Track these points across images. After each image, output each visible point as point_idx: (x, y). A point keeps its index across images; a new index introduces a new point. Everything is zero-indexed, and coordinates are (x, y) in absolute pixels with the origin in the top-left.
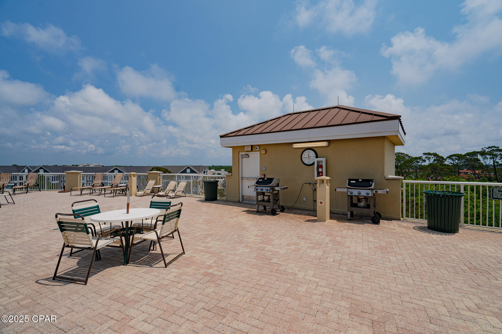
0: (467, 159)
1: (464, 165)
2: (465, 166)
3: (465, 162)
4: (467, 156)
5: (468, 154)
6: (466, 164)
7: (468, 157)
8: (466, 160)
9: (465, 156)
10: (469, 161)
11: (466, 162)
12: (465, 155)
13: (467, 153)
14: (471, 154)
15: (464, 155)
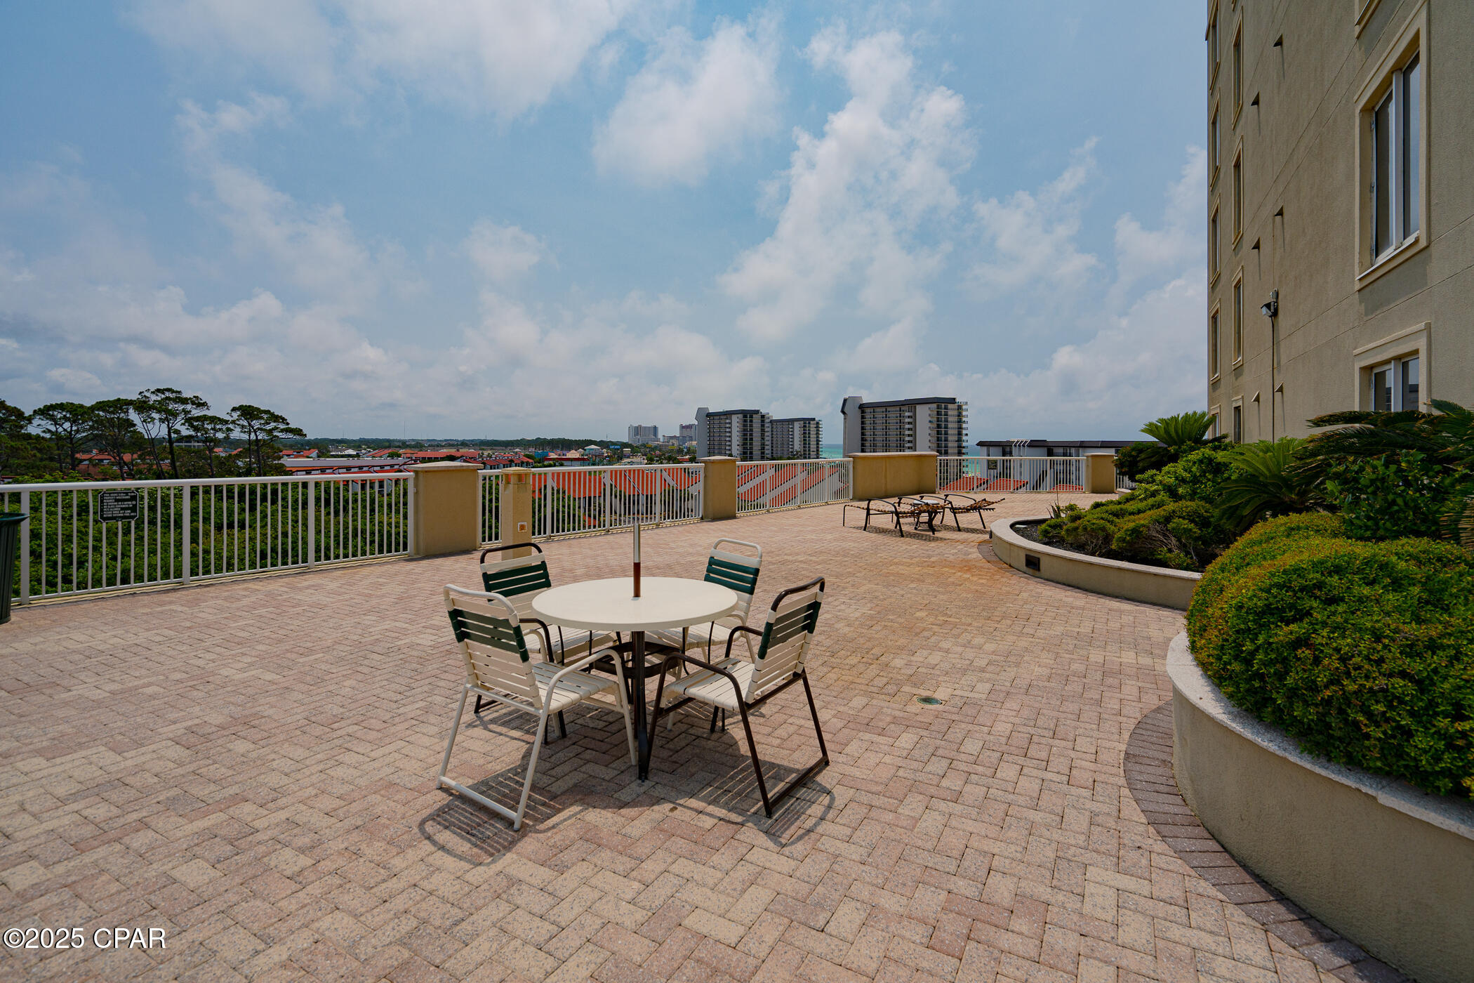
0: (99, 421)
1: (91, 436)
2: (92, 439)
3: (92, 428)
4: (98, 410)
5: (101, 406)
6: (96, 436)
7: (101, 413)
8: (96, 421)
9: (93, 411)
10: (105, 427)
11: (98, 429)
12: (93, 408)
13: (100, 402)
14: (110, 407)
15: (89, 408)
